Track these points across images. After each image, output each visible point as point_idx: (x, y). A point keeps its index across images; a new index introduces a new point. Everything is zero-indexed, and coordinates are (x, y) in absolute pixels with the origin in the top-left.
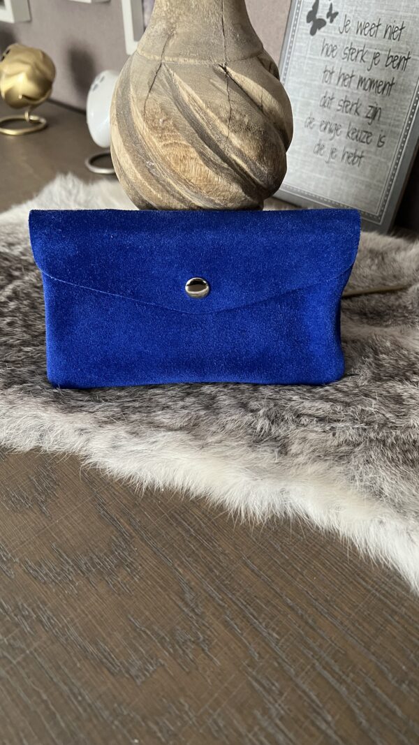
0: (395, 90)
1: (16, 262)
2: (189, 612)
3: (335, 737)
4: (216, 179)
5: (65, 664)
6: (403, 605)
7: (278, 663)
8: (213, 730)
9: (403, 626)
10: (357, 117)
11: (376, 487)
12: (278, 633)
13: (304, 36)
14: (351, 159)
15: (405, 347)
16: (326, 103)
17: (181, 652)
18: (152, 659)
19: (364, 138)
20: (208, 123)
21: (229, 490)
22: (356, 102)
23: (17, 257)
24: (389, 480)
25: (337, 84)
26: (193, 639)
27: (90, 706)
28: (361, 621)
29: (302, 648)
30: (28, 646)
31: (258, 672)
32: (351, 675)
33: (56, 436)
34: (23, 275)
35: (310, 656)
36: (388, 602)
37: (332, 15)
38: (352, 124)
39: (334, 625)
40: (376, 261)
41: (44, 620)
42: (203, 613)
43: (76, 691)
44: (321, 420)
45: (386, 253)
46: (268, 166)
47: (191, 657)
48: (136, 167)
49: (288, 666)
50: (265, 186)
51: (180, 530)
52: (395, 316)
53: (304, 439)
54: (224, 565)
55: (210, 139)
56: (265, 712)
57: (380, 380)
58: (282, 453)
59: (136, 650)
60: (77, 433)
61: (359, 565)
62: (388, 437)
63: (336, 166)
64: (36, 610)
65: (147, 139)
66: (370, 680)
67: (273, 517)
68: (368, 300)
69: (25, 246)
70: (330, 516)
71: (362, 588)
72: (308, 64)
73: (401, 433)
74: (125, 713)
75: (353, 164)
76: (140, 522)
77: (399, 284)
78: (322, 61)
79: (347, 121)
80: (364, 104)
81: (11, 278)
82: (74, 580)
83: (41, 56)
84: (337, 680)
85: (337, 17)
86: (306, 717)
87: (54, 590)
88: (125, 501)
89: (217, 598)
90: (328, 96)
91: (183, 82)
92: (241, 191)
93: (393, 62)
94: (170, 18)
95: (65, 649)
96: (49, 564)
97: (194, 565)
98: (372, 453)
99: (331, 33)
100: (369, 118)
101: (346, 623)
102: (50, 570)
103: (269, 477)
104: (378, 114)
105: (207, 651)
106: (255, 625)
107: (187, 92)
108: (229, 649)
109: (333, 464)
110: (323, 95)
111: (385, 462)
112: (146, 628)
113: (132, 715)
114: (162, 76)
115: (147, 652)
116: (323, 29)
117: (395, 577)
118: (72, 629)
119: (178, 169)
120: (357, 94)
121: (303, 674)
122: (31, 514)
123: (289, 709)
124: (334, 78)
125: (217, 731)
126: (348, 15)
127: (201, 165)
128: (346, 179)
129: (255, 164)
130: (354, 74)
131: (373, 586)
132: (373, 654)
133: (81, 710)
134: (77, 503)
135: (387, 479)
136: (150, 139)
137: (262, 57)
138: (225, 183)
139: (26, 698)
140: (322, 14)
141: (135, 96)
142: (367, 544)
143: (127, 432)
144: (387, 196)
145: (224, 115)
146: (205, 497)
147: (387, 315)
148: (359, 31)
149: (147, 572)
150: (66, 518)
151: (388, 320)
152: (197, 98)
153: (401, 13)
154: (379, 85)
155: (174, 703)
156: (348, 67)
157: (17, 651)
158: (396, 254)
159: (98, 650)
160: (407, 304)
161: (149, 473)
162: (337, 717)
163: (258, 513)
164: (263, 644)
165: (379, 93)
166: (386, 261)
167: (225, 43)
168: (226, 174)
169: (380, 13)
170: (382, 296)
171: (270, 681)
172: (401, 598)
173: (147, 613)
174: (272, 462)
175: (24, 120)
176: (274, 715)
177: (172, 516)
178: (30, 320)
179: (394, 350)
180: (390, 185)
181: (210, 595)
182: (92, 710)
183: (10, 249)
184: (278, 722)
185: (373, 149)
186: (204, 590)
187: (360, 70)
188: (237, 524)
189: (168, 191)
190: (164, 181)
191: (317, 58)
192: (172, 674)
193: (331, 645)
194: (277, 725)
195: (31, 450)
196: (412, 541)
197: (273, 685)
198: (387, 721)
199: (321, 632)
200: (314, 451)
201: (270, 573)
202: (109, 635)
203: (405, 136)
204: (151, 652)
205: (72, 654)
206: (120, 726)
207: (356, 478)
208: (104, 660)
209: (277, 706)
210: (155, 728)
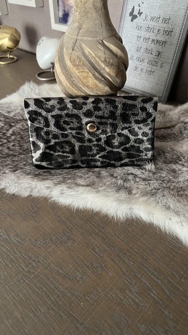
0: (167, 44)
1: (12, 119)
2: (97, 256)
3: (157, 299)
4: (99, 85)
5: (51, 277)
6: (180, 250)
7: (134, 273)
8: (111, 298)
9: (181, 258)
10: (152, 56)
11: (167, 206)
12: (133, 262)
13: (128, 22)
14: (149, 73)
15: (175, 150)
16: (138, 49)
17: (96, 271)
18: (85, 274)
19: (154, 64)
20: (96, 63)
21: (109, 209)
22: (151, 49)
23: (12, 117)
24: (172, 203)
25: (143, 42)
26: (100, 266)
27: (62, 292)
28: (164, 256)
29: (142, 268)
30: (36, 271)
31: (126, 277)
32: (162, 276)
33: (38, 190)
34: (15, 125)
35: (146, 270)
36: (174, 249)
37: (140, 13)
38: (150, 58)
39: (154, 258)
40: (162, 115)
41: (41, 261)
42: (103, 256)
43: (56, 287)
44: (144, 180)
45: (166, 112)
46: (120, 79)
47: (100, 272)
48: (67, 81)
49: (137, 274)
50: (118, 87)
51: (91, 225)
52: (170, 138)
53: (138, 188)
54: (110, 238)
55: (97, 69)
56: (130, 291)
57: (166, 163)
58: (129, 194)
59: (78, 271)
60: (46, 188)
61: (162, 236)
62: (171, 186)
63: (143, 76)
64: (37, 258)
65: (71, 70)
66: (169, 278)
67: (127, 218)
68: (159, 131)
69: (15, 113)
70: (150, 217)
71: (164, 244)
72: (130, 33)
73: (176, 184)
74: (77, 294)
75: (150, 75)
76: (75, 222)
77: (171, 125)
78: (136, 32)
79: (148, 57)
80: (154, 50)
81: (11, 126)
82: (51, 245)
83: (14, 30)
84: (157, 279)
85: (142, 14)
86: (146, 292)
87: (43, 250)
88: (68, 215)
89: (108, 250)
90: (139, 47)
91: (86, 47)
92: (109, 89)
93: (166, 33)
94: (80, 21)
95: (50, 271)
96: (40, 240)
97: (98, 238)
98: (165, 192)
99: (140, 21)
100: (156, 56)
101: (159, 257)
102: (41, 242)
103: (125, 203)
104: (160, 54)
105: (106, 270)
106: (124, 260)
107: (88, 51)
108: (114, 269)
109: (150, 197)
110: (137, 47)
111: (170, 196)
112: (81, 262)
113: (79, 295)
114: (77, 44)
115: (83, 272)
116: (136, 19)
117: (177, 240)
118: (52, 264)
119: (84, 82)
120: (151, 46)
121: (144, 277)
122: (30, 221)
123: (139, 290)
124: (142, 39)
125: (112, 299)
126: (147, 13)
127: (94, 79)
128: (148, 81)
129: (115, 78)
130: (150, 38)
131: (168, 244)
132: (170, 268)
133: (59, 293)
134: (49, 216)
135: (171, 202)
136: (73, 70)
137: (116, 36)
138: (103, 86)
139: (37, 290)
140: (136, 13)
141: (66, 52)
142: (165, 228)
143: (66, 187)
144: (165, 88)
145: (103, 59)
146: (100, 212)
147: (167, 137)
148: (152, 20)
149: (79, 241)
150: (45, 222)
151: (168, 139)
152: (92, 53)
153: (169, 13)
154: (160, 43)
155: (95, 289)
156: (147, 35)
157: (32, 273)
158: (170, 112)
159: (63, 271)
160: (175, 133)
161: (76, 203)
162: (158, 292)
163: (121, 217)
164: (127, 266)
165: (160, 46)
166: (166, 115)
167: (102, 31)
168: (104, 83)
169: (160, 13)
170: (165, 130)
171: (131, 280)
172: (180, 248)
173: (81, 257)
174: (126, 197)
175: (7, 57)
176: (134, 292)
177: (87, 220)
178: (21, 144)
179: (171, 151)
180: (166, 84)
181: (105, 250)
182: (64, 293)
183: (9, 114)
184: (135, 294)
185: (159, 68)
186: (103, 247)
187: (152, 36)
188: (113, 222)
189: (80, 90)
190: (78, 86)
191: (134, 31)
192: (93, 279)
193: (153, 266)
194: (135, 295)
195: (28, 196)
196: (183, 225)
197: (132, 281)
198: (177, 292)
199: (149, 261)
200: (142, 192)
201: (128, 240)
202: (67, 266)
203: (172, 63)
204: (84, 271)
205: (53, 273)
206: (75, 299)
207: (160, 202)
208: (66, 275)
209: (135, 289)
210: (89, 299)
